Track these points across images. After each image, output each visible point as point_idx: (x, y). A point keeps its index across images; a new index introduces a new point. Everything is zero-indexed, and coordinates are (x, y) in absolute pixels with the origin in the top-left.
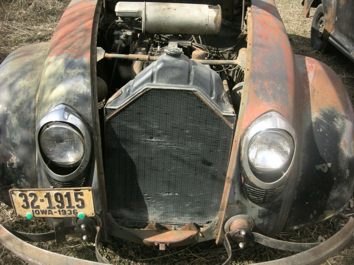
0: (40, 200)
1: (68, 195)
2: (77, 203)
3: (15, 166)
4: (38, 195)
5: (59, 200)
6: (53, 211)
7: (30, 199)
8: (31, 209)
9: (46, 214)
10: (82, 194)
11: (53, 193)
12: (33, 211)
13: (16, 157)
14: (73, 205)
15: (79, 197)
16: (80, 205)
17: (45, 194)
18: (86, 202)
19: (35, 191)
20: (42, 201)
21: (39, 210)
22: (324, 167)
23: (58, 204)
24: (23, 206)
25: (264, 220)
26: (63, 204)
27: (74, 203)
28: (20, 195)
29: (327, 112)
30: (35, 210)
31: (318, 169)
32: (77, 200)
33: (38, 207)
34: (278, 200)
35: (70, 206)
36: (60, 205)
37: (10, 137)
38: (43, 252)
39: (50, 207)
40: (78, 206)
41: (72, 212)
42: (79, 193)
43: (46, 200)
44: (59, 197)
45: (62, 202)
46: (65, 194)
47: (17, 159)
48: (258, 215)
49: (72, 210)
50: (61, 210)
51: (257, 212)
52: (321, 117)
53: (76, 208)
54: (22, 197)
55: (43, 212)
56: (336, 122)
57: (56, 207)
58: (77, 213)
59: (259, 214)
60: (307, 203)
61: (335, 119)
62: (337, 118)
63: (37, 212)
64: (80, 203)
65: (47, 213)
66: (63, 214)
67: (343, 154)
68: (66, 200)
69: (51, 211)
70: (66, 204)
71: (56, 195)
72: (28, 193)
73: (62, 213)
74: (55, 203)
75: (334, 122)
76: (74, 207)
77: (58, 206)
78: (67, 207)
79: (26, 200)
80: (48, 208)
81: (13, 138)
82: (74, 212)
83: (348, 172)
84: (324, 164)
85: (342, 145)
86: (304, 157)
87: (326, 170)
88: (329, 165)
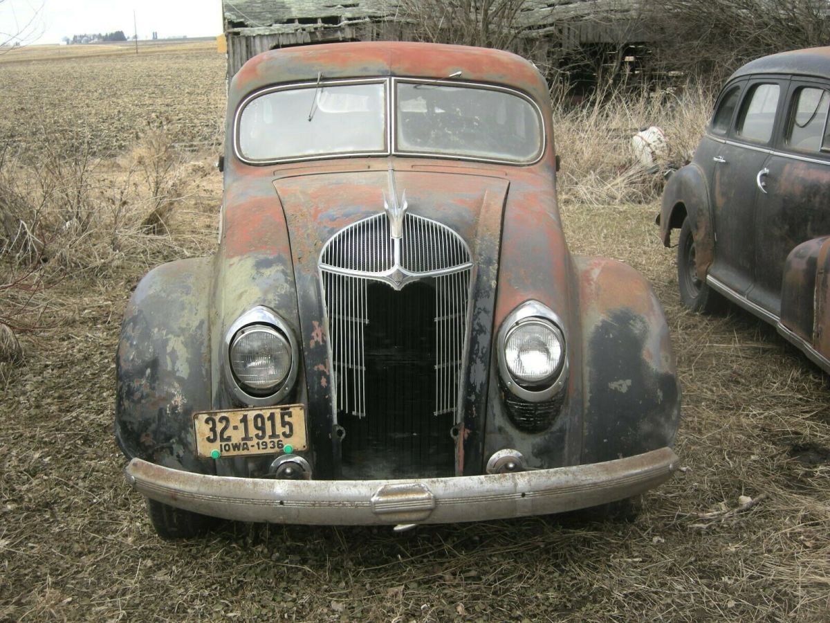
0: (234, 427)
1: (272, 417)
2: (284, 430)
3: (180, 410)
4: (231, 420)
5: (260, 425)
6: (250, 443)
7: (219, 427)
8: (218, 442)
9: (239, 450)
10: (290, 415)
11: (251, 415)
12: (221, 445)
13: (182, 396)
14: (277, 434)
15: (287, 418)
16: (288, 433)
17: (241, 417)
18: (295, 428)
19: (229, 413)
20: (235, 428)
21: (230, 443)
22: (621, 385)
23: (257, 432)
24: (209, 439)
25: (541, 461)
26: (264, 432)
27: (280, 430)
28: (207, 422)
29: (619, 313)
30: (224, 444)
31: (614, 388)
32: (284, 424)
33: (229, 439)
34: (558, 428)
35: (274, 435)
36: (260, 434)
37: (173, 369)
38: (245, 482)
39: (246, 438)
40: (284, 434)
41: (276, 445)
42: (287, 414)
43: (242, 426)
44: (259, 420)
45: (263, 429)
46: (268, 415)
47: (183, 399)
48: (531, 451)
49: (276, 440)
50: (261, 441)
51: (531, 447)
52: (609, 320)
53: (282, 438)
54: (208, 424)
55: (236, 447)
56: (632, 325)
57: (254, 438)
58: (283, 446)
59: (533, 450)
60: (605, 441)
61: (631, 322)
62: (634, 320)
63: (227, 448)
64: (287, 429)
65: (241, 448)
66: (263, 449)
67: (648, 367)
68: (268, 424)
69: (246, 444)
70: (269, 432)
71: (256, 417)
72: (217, 418)
73: (261, 447)
74: (253, 432)
75: (630, 326)
76: (278, 436)
77: (257, 436)
78: (270, 437)
79: (213, 430)
80: (243, 439)
81: (178, 370)
82: (278, 444)
83: (660, 393)
84: (621, 382)
85: (645, 355)
86: (590, 372)
87: (624, 390)
88: (629, 382)
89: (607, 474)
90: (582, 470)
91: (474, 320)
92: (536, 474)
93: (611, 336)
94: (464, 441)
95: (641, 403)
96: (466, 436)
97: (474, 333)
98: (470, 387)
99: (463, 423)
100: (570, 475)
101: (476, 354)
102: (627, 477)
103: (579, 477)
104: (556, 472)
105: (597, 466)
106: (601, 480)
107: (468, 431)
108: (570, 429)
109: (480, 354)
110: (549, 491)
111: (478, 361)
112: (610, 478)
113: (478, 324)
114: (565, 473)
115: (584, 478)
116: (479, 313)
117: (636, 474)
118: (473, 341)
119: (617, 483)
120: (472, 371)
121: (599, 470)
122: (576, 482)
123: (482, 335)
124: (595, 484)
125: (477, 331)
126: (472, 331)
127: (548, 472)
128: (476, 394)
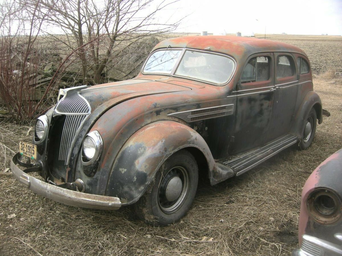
1: (31, 147)
6: (27, 153)
11: (28, 145)
12: (23, 152)
15: (33, 149)
17: (26, 145)
18: (35, 152)
22: (123, 170)
24: (21, 149)
25: (89, 187)
31: (120, 171)
33: (24, 150)
34: (95, 178)
41: (31, 156)
42: (33, 147)
43: (26, 147)
44: (29, 147)
49: (31, 154)
50: (29, 154)
55: (25, 153)
59: (87, 182)
60: (113, 188)
62: (141, 148)
64: (33, 152)
67: (135, 167)
70: (30, 151)
75: (139, 150)
79: (22, 147)
83: (135, 178)
84: (123, 169)
85: (136, 162)
86: (117, 162)
87: (123, 172)
88: (126, 170)
89: (76, 196)
90: (67, 191)
91: (81, 132)
92: (53, 186)
93: (130, 152)
94: (68, 171)
95: (127, 179)
96: (69, 170)
97: (79, 137)
98: (72, 154)
99: (69, 166)
100: (62, 191)
101: (77, 144)
102: (84, 200)
103: (65, 193)
104: (58, 188)
105: (73, 192)
106: (72, 197)
107: (70, 169)
108: (100, 180)
109: (78, 144)
110: (55, 193)
111: (77, 146)
112: (76, 198)
113: (81, 134)
114: (61, 190)
115: (66, 194)
116: (83, 131)
117: (88, 201)
118: (77, 140)
119: (79, 201)
120: (74, 149)
121: (73, 193)
122: (63, 194)
123: (81, 138)
124: (70, 198)
125: (79, 136)
126: (78, 136)
127: (56, 187)
128: (74, 157)
